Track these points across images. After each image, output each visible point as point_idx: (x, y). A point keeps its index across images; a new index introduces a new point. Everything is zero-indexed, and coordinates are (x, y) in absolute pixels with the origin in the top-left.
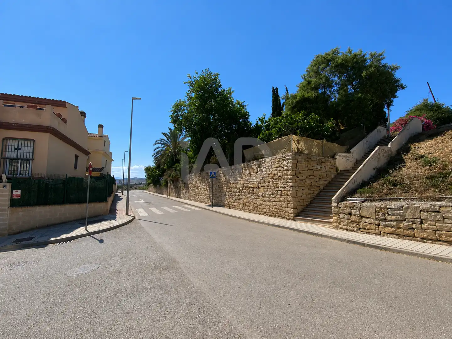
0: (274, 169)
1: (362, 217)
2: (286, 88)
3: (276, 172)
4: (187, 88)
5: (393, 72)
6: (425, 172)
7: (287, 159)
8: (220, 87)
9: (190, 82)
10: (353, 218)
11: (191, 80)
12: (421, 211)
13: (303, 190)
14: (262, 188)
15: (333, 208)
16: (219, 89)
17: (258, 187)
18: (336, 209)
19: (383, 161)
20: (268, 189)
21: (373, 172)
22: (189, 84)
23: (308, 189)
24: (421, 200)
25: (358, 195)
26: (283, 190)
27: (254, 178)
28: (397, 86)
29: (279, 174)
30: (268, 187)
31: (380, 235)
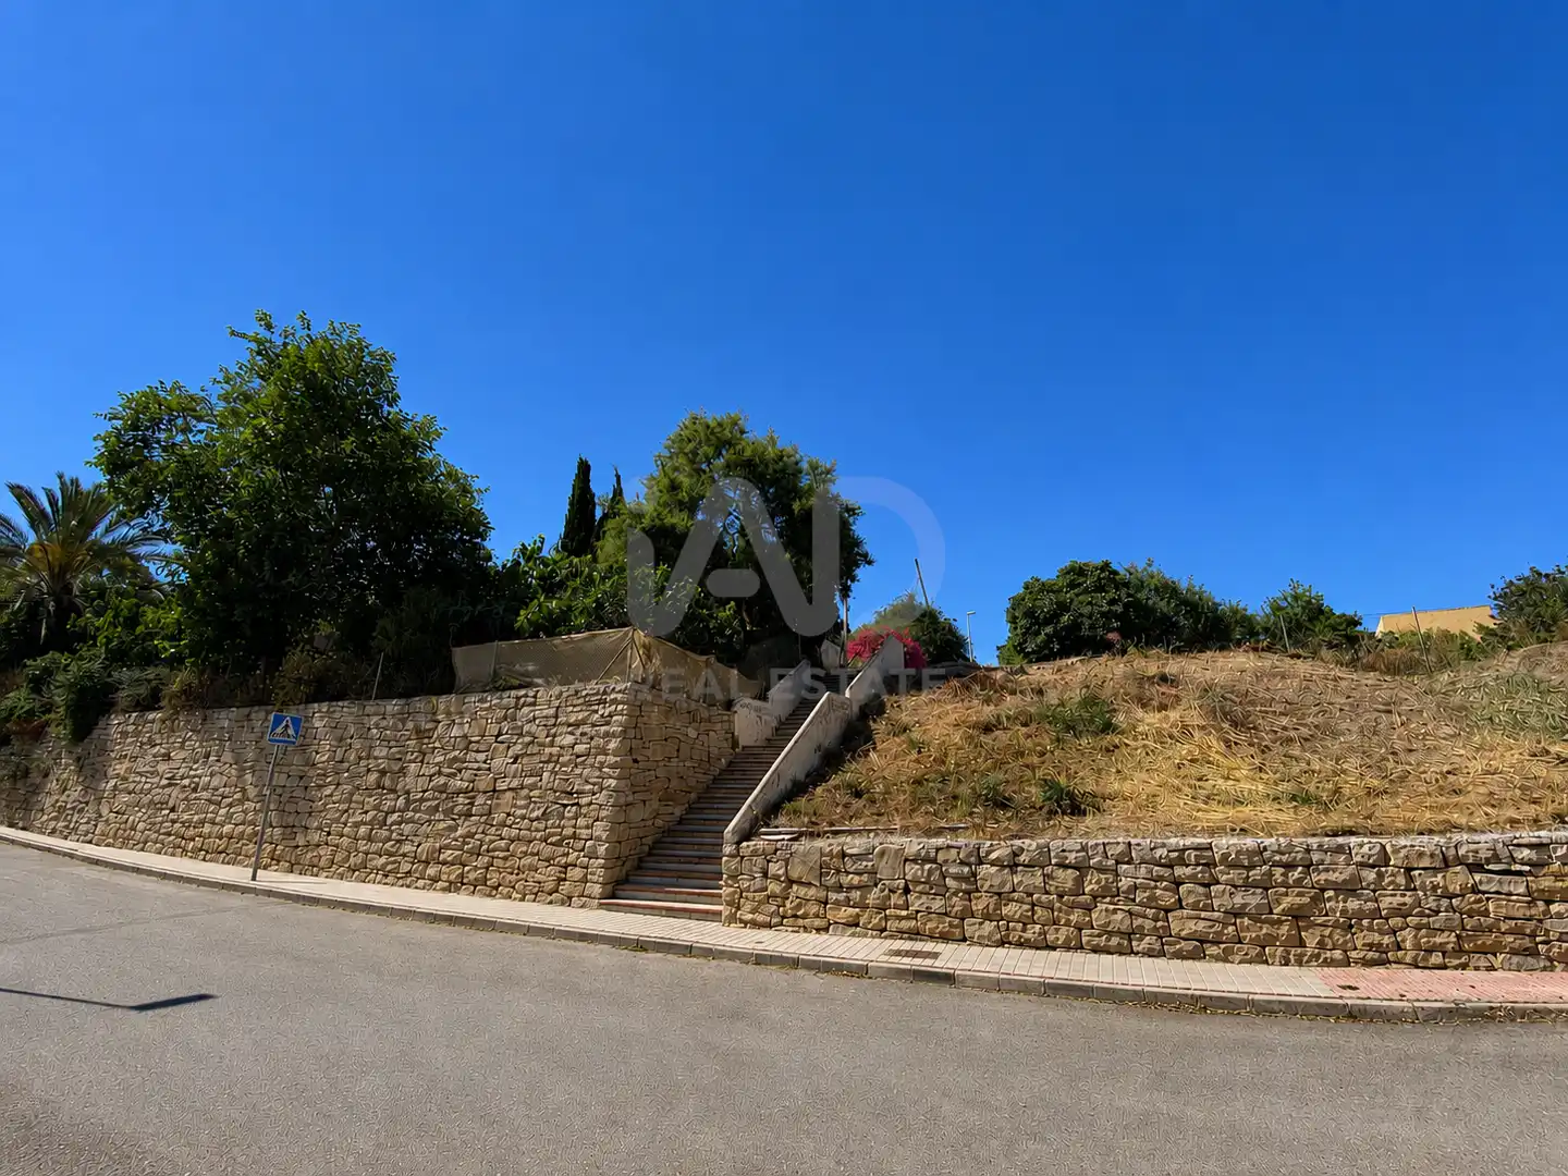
0: (565, 729)
1: (791, 882)
2: (618, 477)
3: (569, 739)
4: (239, 355)
5: (851, 519)
6: (909, 766)
7: (614, 701)
8: (392, 402)
9: (259, 342)
10: (774, 887)
11: (268, 335)
12: (906, 860)
13: (644, 802)
14: (509, 795)
15: (725, 859)
16: (386, 408)
17: (494, 791)
18: (734, 863)
19: (834, 729)
20: (530, 798)
21: (815, 760)
22: (254, 346)
23: (660, 800)
24: (905, 831)
25: (782, 820)
26: (584, 801)
27: (481, 757)
28: (858, 554)
29: (580, 748)
30: (531, 791)
31: (826, 930)
